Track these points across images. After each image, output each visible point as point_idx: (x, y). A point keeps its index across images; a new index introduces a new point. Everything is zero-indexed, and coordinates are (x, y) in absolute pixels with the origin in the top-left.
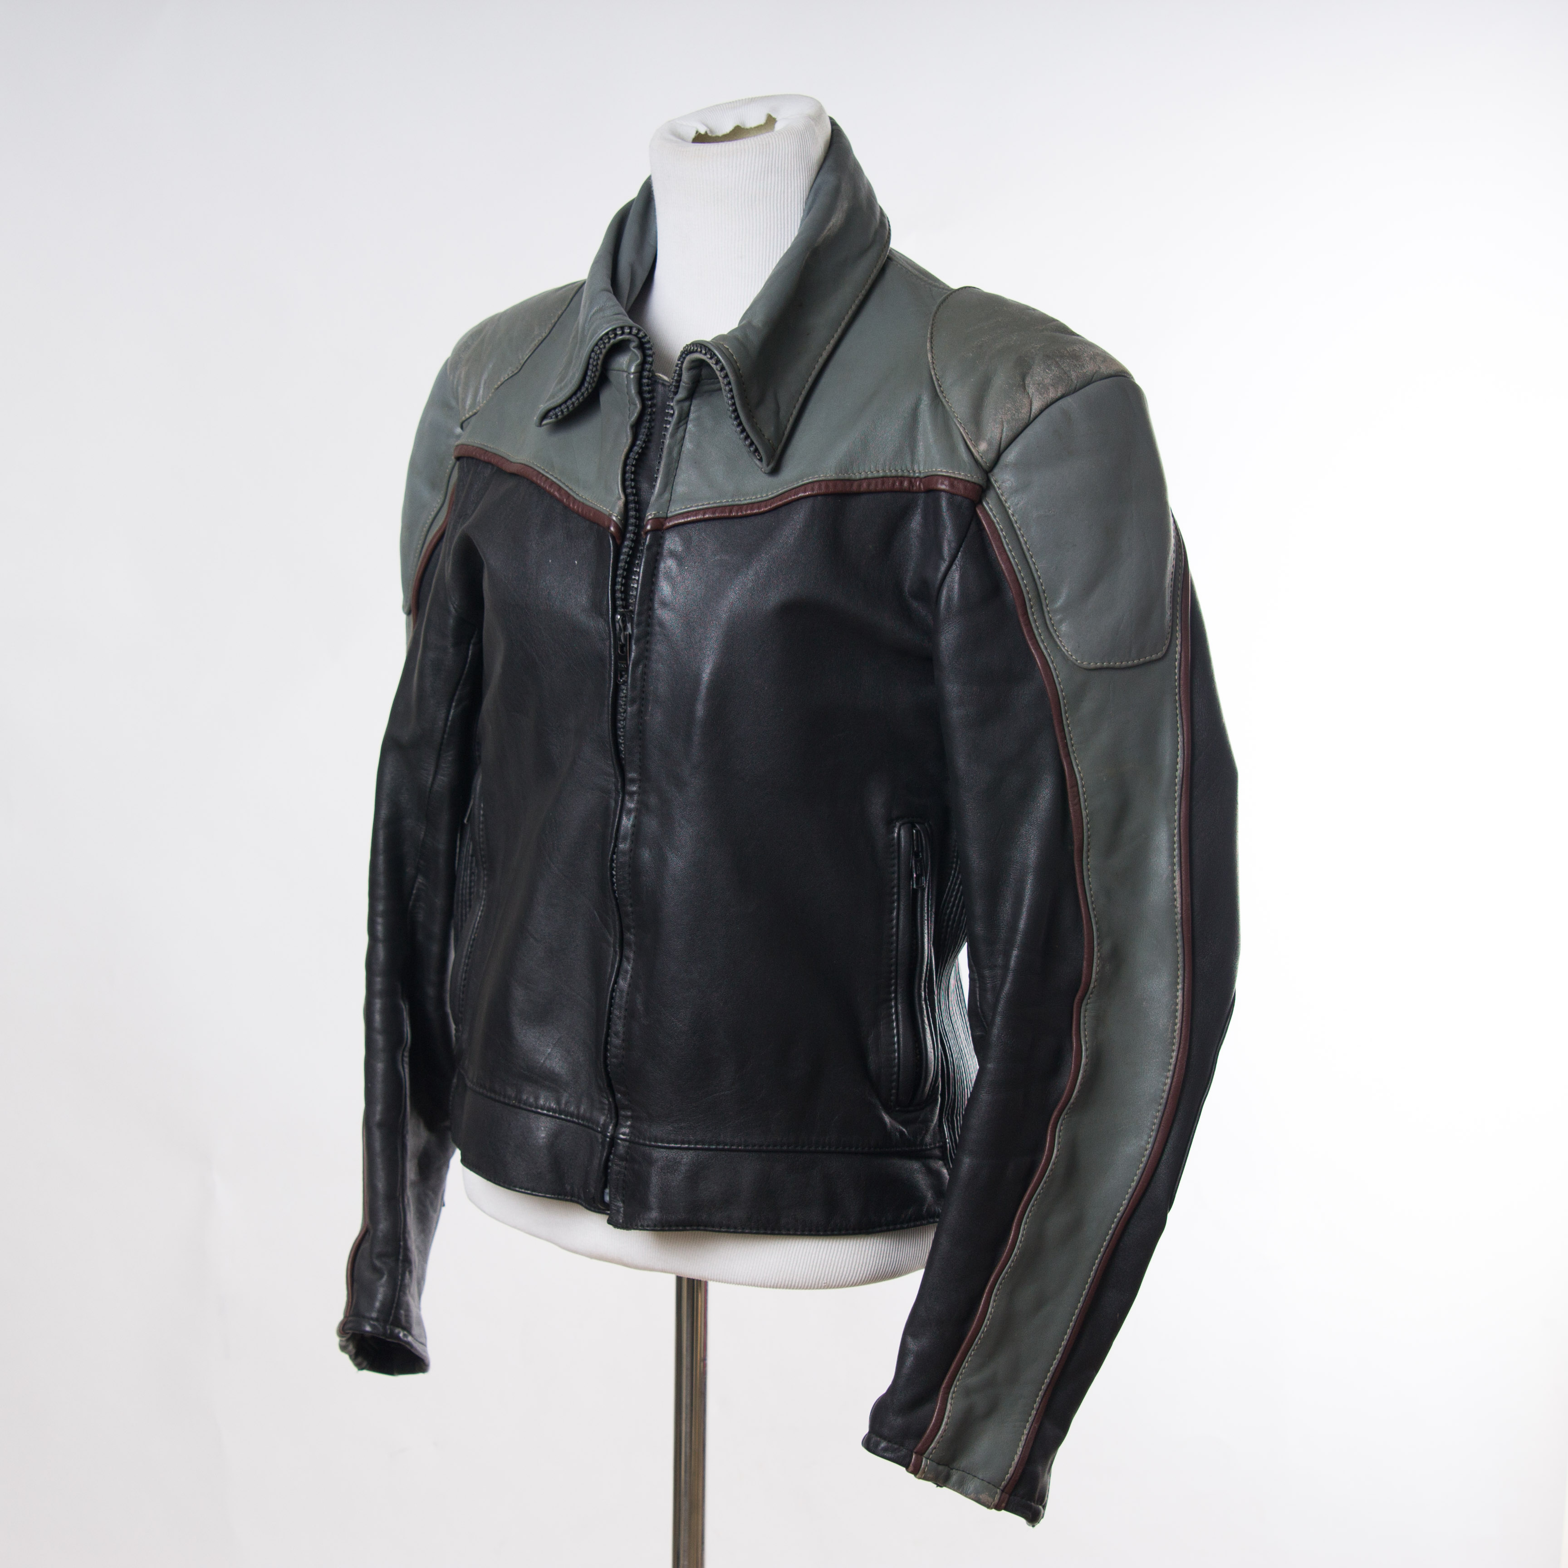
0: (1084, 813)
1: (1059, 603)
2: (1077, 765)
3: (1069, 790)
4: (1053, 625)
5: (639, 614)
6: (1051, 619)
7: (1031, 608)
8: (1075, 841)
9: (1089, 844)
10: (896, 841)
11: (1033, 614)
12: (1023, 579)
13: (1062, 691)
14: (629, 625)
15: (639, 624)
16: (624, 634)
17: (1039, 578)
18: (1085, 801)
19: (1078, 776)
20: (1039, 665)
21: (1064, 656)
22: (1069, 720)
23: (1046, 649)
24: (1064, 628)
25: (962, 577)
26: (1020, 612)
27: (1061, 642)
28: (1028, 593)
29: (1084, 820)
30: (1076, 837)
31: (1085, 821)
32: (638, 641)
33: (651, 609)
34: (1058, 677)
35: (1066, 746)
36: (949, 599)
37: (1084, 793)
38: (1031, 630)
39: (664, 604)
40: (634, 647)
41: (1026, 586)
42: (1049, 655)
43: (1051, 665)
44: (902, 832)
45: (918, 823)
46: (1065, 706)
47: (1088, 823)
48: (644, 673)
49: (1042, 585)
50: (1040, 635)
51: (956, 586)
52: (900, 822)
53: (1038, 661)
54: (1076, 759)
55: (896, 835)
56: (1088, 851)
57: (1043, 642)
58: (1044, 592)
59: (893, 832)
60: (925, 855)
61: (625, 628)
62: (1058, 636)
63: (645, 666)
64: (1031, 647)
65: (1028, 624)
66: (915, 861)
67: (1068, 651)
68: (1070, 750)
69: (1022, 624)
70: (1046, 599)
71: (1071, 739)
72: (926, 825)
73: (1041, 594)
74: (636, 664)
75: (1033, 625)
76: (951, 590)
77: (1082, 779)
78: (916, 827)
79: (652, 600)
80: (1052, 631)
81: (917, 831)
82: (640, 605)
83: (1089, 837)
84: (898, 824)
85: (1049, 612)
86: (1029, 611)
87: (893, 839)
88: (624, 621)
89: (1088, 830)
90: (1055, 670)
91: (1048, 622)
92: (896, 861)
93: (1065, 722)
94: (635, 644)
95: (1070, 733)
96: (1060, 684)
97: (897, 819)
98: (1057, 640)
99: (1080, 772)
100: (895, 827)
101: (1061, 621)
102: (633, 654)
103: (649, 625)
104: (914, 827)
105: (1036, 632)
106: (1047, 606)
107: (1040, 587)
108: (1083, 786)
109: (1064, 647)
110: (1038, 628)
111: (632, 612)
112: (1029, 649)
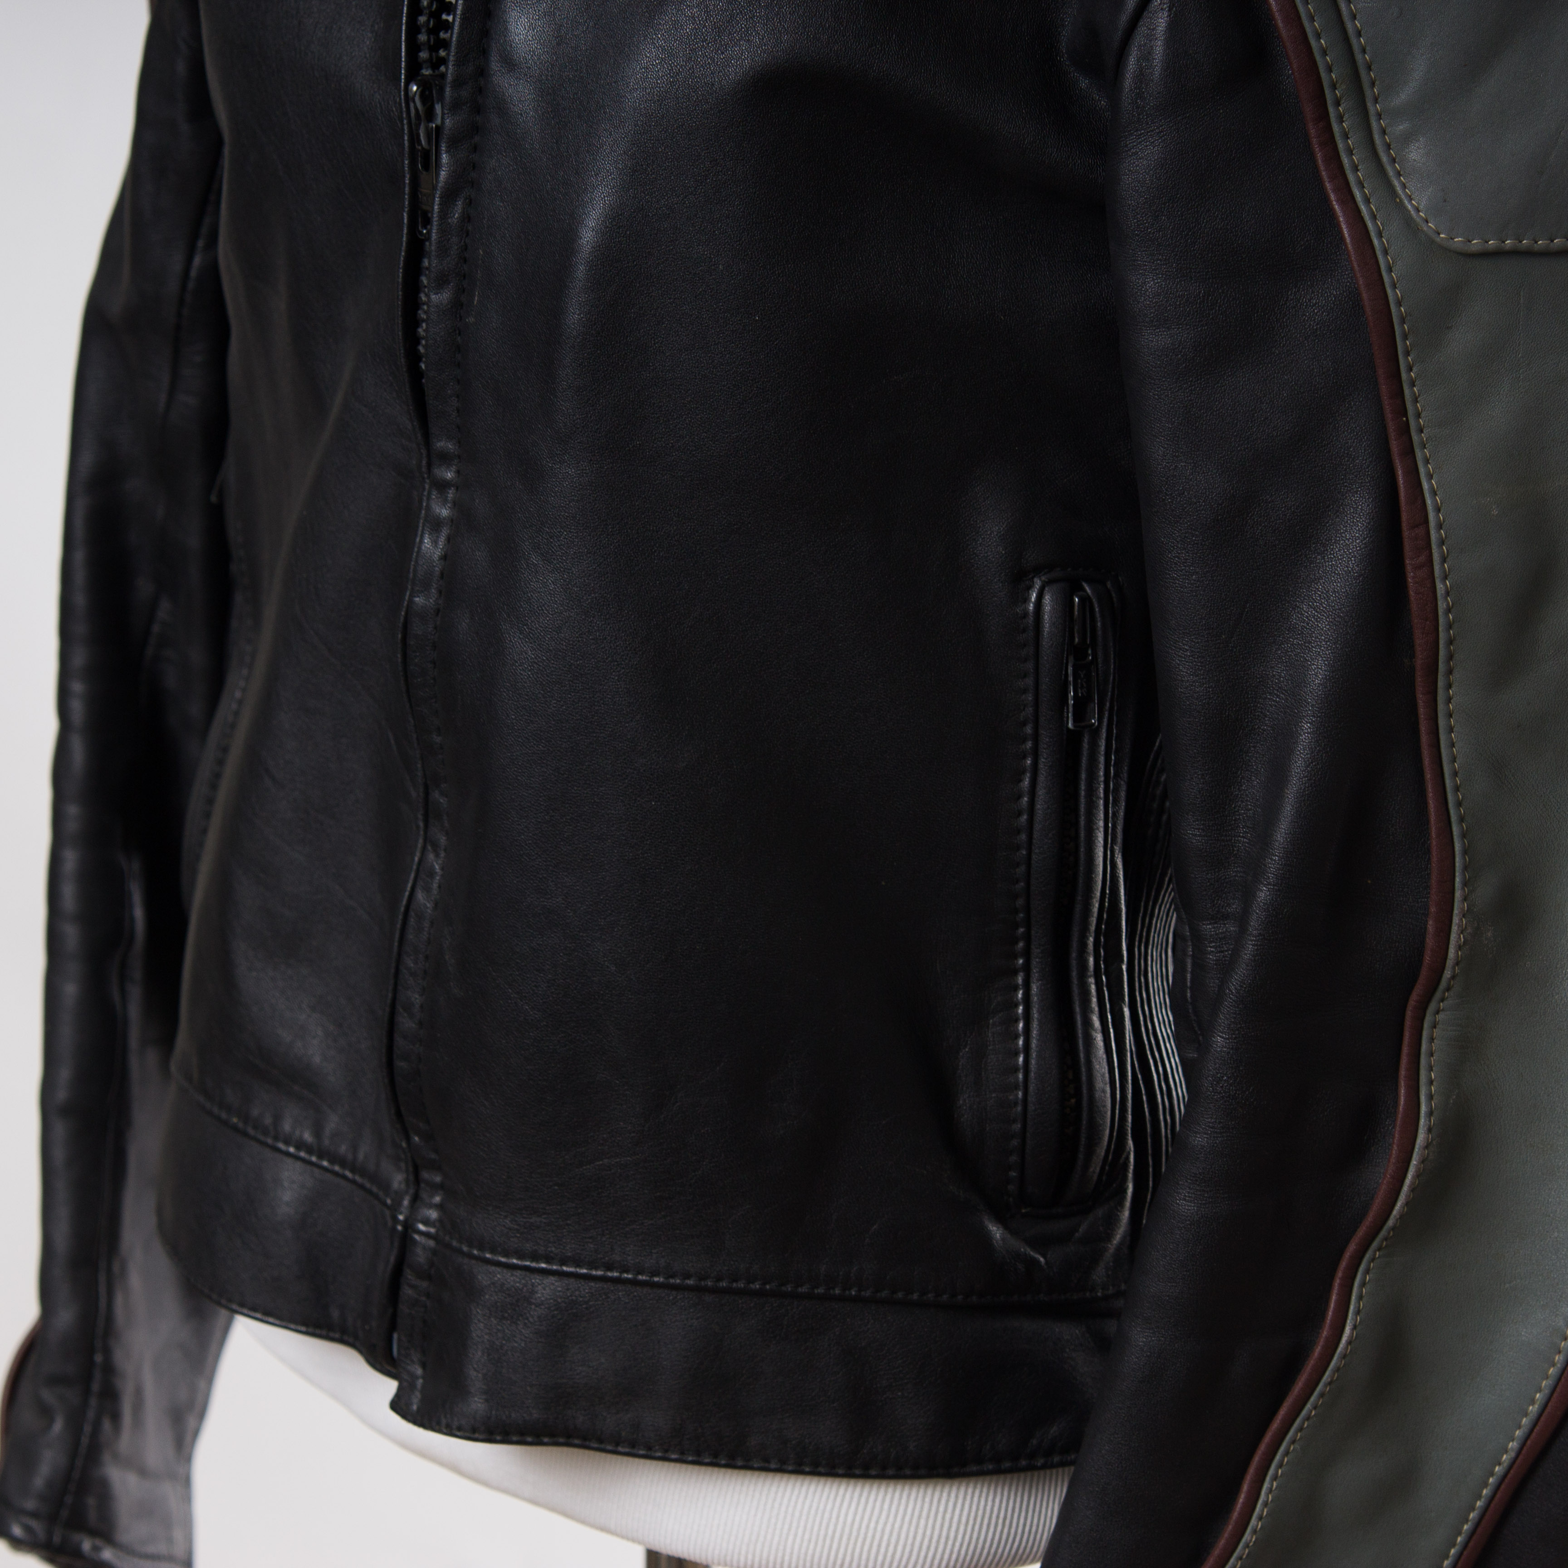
0: (1440, 587)
1: (1403, 96)
2: (1430, 477)
3: (1406, 533)
4: (1388, 146)
5: (458, 83)
6: (1384, 132)
7: (1338, 103)
8: (1418, 649)
9: (1450, 657)
10: (1031, 619)
11: (1341, 119)
12: (1318, 36)
13: (1399, 303)
14: (438, 108)
15: (455, 106)
16: (427, 128)
17: (1359, 34)
18: (1444, 560)
19: (1429, 502)
20: (1348, 240)
21: (1409, 223)
22: (1414, 369)
23: (1367, 201)
24: (1416, 154)
25: (1172, 26)
26: (1308, 110)
27: (1404, 186)
28: (1330, 69)
29: (1439, 603)
30: (1419, 641)
31: (1442, 606)
32: (454, 143)
33: (482, 72)
34: (1390, 270)
35: (1405, 430)
36: (1141, 77)
37: (1442, 542)
38: (1334, 157)
39: (510, 64)
40: (445, 158)
41: (1324, 53)
42: (1374, 217)
43: (1376, 242)
44: (1047, 599)
45: (1089, 581)
46: (1405, 337)
47: (1449, 610)
48: (466, 218)
49: (1364, 51)
50: (1355, 168)
51: (1159, 48)
52: (1043, 578)
53: (1345, 232)
54: (1427, 461)
55: (1031, 607)
56: (1450, 672)
57: (1361, 185)
58: (1369, 68)
59: (1026, 600)
60: (1100, 654)
61: (430, 115)
62: (1399, 174)
63: (470, 202)
64: (1332, 197)
65: (1329, 141)
66: (1073, 666)
67: (1418, 210)
68: (1415, 438)
69: (1314, 141)
70: (1373, 84)
71: (1418, 415)
72: (1109, 585)
73: (1363, 73)
74: (449, 196)
75: (1341, 146)
76: (1146, 56)
77: (1438, 510)
78: (1085, 590)
79: (484, 52)
80: (1384, 159)
81: (1085, 600)
82: (459, 63)
83: (1450, 642)
84: (1038, 583)
85: (1379, 116)
86: (1331, 110)
87: (1025, 614)
88: (426, 96)
89: (1450, 626)
90: (1386, 252)
91: (1377, 137)
92: (1030, 666)
93: (1404, 376)
94: (447, 152)
95: (1416, 400)
96: (1394, 286)
97: (1037, 570)
98: (1396, 183)
99: (1434, 493)
100: (1030, 587)
101: (1407, 138)
102: (443, 173)
103: (478, 109)
104: (1074, 587)
105: (1345, 161)
106: (1376, 100)
107: (1359, 57)
108: (1440, 526)
109: (1410, 198)
110: (1350, 152)
111: (443, 76)
112: (1326, 200)
